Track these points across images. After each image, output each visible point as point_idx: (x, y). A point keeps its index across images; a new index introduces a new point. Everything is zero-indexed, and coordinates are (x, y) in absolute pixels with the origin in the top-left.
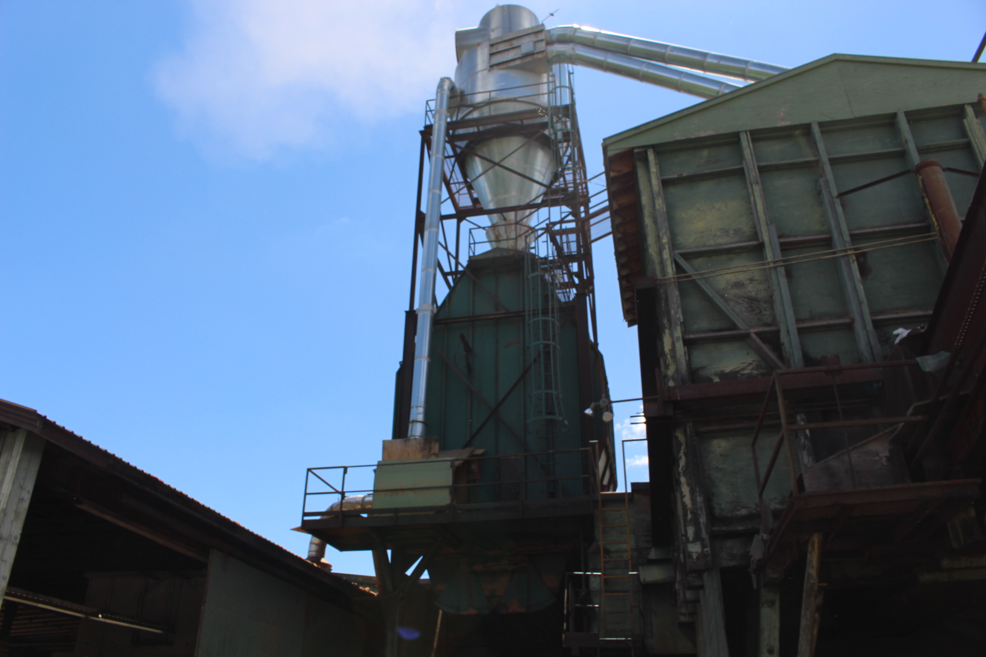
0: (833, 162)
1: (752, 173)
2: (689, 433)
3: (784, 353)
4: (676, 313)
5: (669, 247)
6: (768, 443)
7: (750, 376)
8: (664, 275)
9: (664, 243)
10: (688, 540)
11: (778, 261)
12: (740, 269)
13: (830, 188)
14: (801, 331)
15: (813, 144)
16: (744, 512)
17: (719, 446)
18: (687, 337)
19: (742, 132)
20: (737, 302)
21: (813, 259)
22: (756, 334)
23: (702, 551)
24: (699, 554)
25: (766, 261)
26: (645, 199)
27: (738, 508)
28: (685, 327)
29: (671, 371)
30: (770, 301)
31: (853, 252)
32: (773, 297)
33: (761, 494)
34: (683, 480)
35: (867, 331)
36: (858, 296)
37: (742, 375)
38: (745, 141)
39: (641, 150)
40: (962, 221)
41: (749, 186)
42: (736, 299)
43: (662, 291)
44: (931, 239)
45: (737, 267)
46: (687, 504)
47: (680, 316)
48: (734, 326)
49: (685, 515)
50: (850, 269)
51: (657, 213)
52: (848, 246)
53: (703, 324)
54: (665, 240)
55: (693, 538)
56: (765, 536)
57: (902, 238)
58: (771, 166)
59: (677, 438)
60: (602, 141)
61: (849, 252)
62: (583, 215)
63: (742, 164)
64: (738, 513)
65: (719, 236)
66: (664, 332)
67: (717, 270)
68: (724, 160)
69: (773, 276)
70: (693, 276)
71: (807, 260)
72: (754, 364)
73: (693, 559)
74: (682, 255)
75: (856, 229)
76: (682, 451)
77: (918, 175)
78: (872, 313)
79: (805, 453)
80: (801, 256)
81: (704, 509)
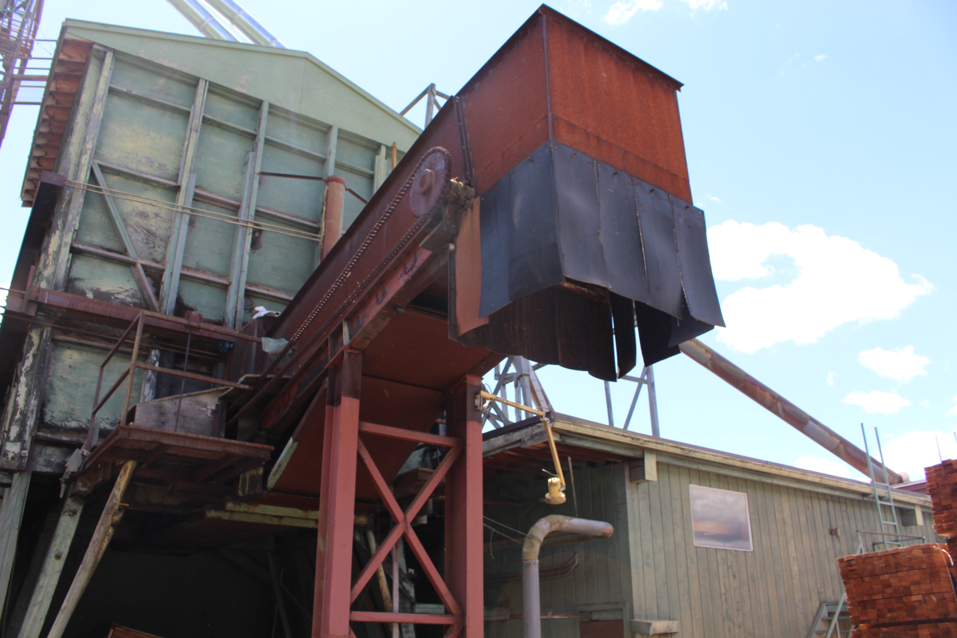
0: (268, 142)
1: (196, 121)
2: (44, 337)
3: (161, 292)
4: (74, 219)
5: (91, 154)
6: (118, 366)
7: (123, 302)
8: (75, 179)
9: (87, 148)
10: (8, 439)
11: (187, 208)
12: (149, 202)
13: (255, 164)
14: (183, 277)
15: (257, 120)
16: (74, 424)
17: (70, 357)
18: (76, 245)
19: (203, 79)
20: (136, 230)
21: (217, 218)
22: (143, 266)
23: (20, 453)
24: (16, 454)
25: (176, 204)
26: (85, 98)
27: (70, 419)
28: (77, 235)
29: (47, 273)
30: (166, 241)
31: (252, 226)
32: (170, 239)
33: (94, 413)
34: (23, 379)
35: (238, 297)
36: (242, 265)
37: (116, 298)
38: (202, 88)
39: (101, 48)
40: (342, 234)
41: (189, 130)
42: (135, 227)
43: (68, 192)
44: (316, 240)
45: (148, 199)
46: (20, 404)
47: (76, 224)
48: (124, 252)
49: (14, 414)
50: (245, 239)
51: (92, 116)
52: (251, 219)
53: (96, 239)
54: (89, 146)
55: (15, 438)
56: (86, 452)
57: (295, 230)
58: (215, 122)
59: (31, 338)
60: (64, 20)
61: (249, 225)
62: (16, 72)
63: (191, 108)
64: (68, 424)
65: (143, 164)
66: (55, 233)
67: (128, 195)
68: (175, 96)
69: (177, 220)
70: (103, 190)
71: (212, 217)
72: (131, 292)
73: (8, 458)
74: (101, 166)
75: (263, 208)
76: (32, 352)
77: (326, 185)
78: (248, 283)
79: (148, 385)
80: (208, 212)
81: (35, 413)
